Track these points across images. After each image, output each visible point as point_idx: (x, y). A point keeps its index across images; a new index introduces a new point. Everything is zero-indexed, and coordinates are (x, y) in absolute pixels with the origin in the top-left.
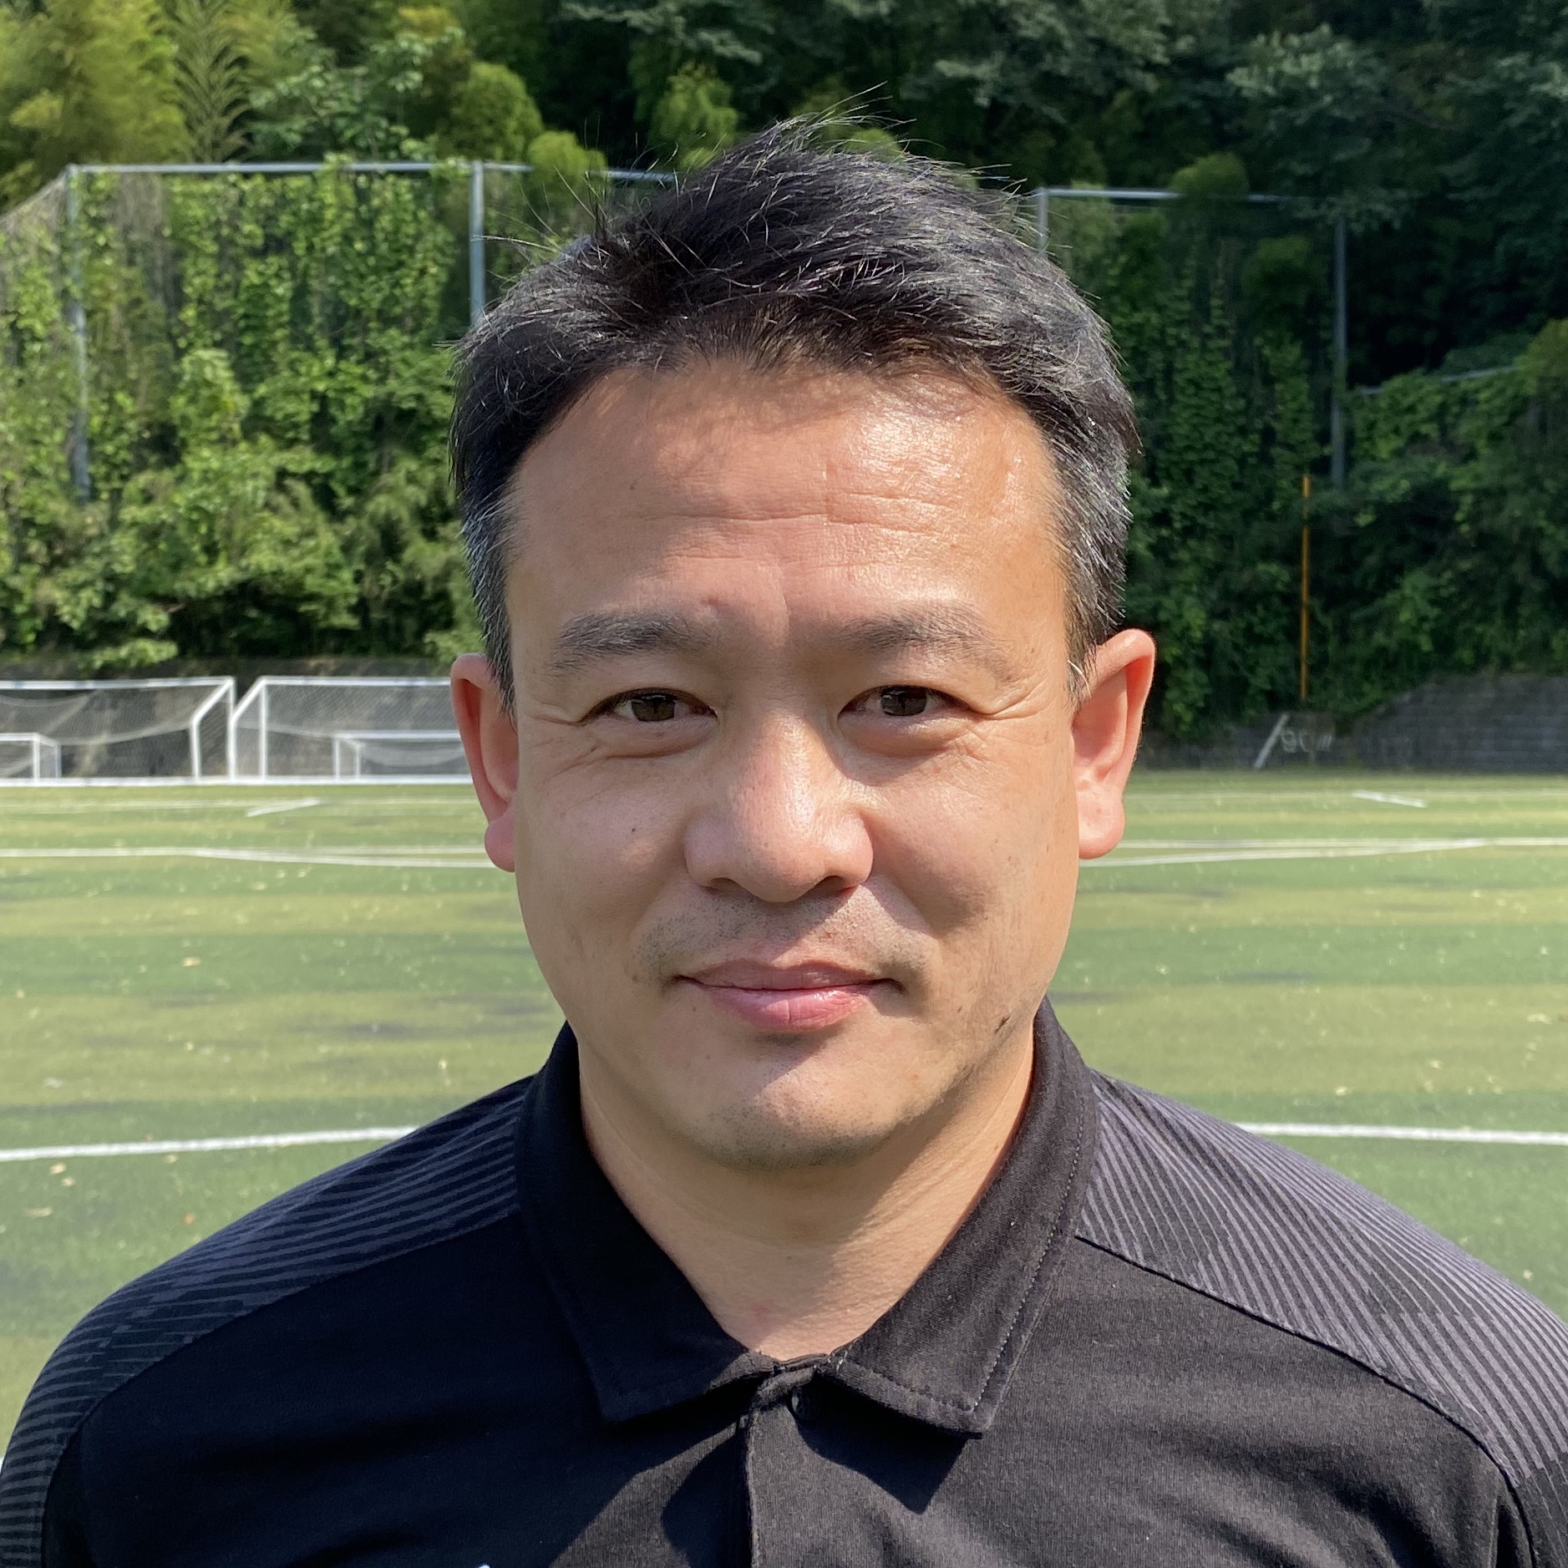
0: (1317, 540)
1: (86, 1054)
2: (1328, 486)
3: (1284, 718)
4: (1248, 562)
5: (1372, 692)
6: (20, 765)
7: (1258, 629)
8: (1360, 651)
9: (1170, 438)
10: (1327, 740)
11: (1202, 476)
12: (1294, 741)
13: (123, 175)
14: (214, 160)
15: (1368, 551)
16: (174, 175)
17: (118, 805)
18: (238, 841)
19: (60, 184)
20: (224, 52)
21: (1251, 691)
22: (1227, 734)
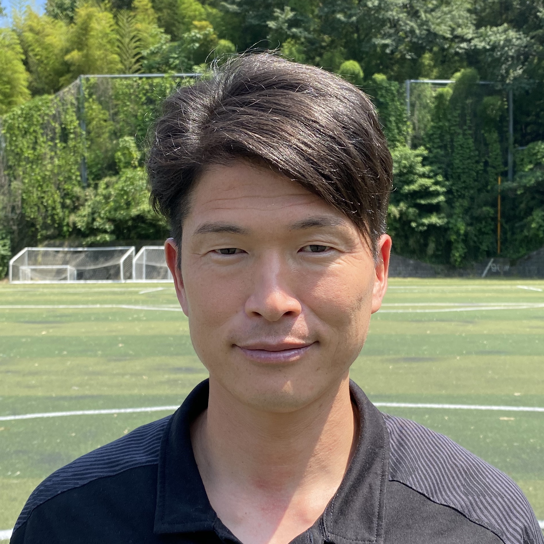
0: (503, 199)
1: (86, 378)
2: (507, 181)
3: (492, 260)
4: (480, 206)
5: (523, 251)
6: (63, 276)
7: (483, 230)
8: (519, 237)
9: (452, 164)
10: (507, 268)
11: (464, 177)
12: (496, 268)
13: (99, 78)
14: (129, 74)
15: (521, 203)
16: (116, 78)
17: (96, 290)
18: (136, 302)
19: (78, 81)
20: (134, 37)
21: (481, 250)
22: (472, 265)
